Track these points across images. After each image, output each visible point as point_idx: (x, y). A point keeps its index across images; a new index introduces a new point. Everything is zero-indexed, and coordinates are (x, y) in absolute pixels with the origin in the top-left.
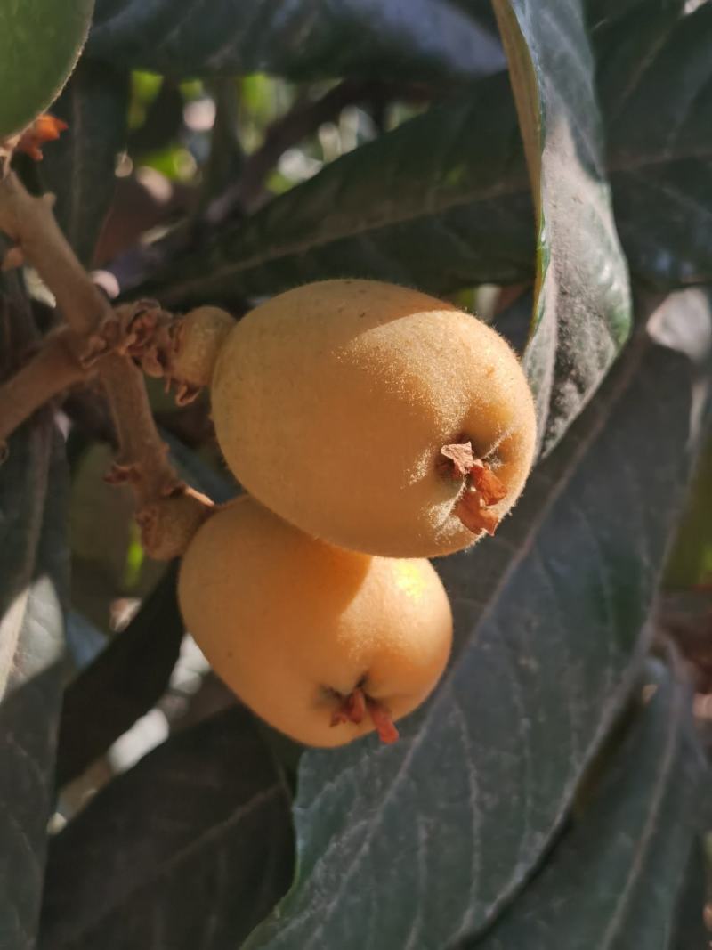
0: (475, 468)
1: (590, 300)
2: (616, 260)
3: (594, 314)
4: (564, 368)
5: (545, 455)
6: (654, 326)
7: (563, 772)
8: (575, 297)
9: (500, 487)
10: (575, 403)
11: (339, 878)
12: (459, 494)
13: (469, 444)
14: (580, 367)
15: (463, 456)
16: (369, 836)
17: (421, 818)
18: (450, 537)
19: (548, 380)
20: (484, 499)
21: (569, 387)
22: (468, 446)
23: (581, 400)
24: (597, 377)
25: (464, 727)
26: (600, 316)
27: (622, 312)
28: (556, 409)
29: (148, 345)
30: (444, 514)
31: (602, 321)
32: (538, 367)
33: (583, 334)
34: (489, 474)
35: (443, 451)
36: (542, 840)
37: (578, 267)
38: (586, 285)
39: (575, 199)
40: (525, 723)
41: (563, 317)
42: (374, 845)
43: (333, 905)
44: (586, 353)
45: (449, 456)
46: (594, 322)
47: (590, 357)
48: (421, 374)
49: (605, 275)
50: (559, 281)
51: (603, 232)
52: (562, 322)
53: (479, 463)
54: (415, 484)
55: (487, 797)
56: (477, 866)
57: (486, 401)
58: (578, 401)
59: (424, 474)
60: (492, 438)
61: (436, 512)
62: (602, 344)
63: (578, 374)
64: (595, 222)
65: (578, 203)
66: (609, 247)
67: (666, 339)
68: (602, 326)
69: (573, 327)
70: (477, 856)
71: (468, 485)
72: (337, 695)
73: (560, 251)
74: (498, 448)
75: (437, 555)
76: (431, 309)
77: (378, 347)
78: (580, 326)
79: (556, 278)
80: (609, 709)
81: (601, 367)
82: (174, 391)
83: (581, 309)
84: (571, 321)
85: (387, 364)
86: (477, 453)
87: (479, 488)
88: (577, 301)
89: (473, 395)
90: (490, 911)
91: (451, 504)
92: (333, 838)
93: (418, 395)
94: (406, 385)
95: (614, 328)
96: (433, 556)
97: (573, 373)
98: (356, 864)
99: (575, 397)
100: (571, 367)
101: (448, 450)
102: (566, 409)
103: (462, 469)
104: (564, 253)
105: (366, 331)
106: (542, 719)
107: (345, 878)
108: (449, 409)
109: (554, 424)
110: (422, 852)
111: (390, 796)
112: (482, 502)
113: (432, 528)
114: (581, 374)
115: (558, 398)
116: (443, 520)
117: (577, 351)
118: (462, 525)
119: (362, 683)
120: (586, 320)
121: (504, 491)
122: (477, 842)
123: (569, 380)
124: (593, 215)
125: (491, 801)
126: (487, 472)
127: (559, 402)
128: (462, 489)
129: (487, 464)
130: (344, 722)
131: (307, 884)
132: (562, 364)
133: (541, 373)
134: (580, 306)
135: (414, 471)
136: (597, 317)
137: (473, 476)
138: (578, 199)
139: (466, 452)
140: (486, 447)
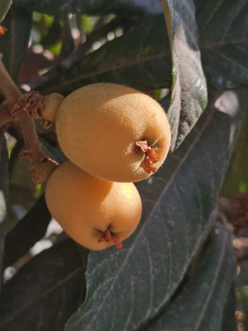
0: (148, 150)
1: (193, 93)
2: (202, 78)
3: (194, 98)
4: (183, 117)
5: (177, 148)
6: (217, 104)
7: (183, 261)
8: (187, 91)
9: (157, 157)
10: (188, 129)
11: (102, 298)
12: (143, 159)
13: (146, 141)
14: (189, 117)
15: (144, 146)
16: (114, 283)
17: (132, 277)
18: (140, 175)
19: (177, 121)
20: (152, 161)
21: (185, 123)
22: (146, 142)
23: (190, 128)
24: (195, 120)
25: (148, 245)
26: (196, 99)
27: (204, 97)
28: (180, 132)
29: (34, 107)
30: (137, 166)
31: (197, 100)
32: (173, 116)
33: (190, 105)
34: (153, 152)
35: (137, 144)
36: (175, 285)
37: (188, 81)
38: (191, 87)
39: (187, 57)
40: (170, 243)
41: (183, 99)
42: (115, 287)
43: (100, 308)
44: (191, 112)
45: (139, 145)
46: (194, 100)
47: (193, 113)
48: (129, 116)
49: (198, 84)
50: (182, 86)
51: (198, 68)
52: (182, 101)
53: (150, 148)
54: (127, 155)
55: (156, 270)
56: (152, 294)
57: (152, 126)
58: (189, 129)
59: (130, 152)
60: (154, 139)
61: (134, 165)
62: (197, 108)
63: (188, 119)
64: (195, 65)
65: (188, 58)
66: (200, 74)
67: (222, 109)
68: (197, 102)
69: (187, 102)
70: (152, 290)
71: (146, 156)
72: (101, 232)
73: (182, 75)
74: (157, 143)
75: (135, 181)
76: (133, 93)
77: (114, 107)
78: (189, 102)
79: (180, 85)
80: (200, 239)
81: (197, 117)
82: (43, 123)
83: (190, 96)
84: (186, 100)
85: (117, 112)
86: (149, 144)
87: (150, 157)
88: (188, 93)
89: (147, 123)
90: (157, 310)
91: (140, 163)
92: (100, 284)
93: (128, 123)
94: (123, 120)
95: (201, 103)
96: (134, 182)
97: (187, 118)
98: (109, 293)
99: (187, 127)
100: (186, 116)
101: (138, 143)
102: (184, 131)
103: (143, 150)
104: (183, 76)
105: (109, 100)
106: (176, 242)
107: (105, 298)
108: (139, 129)
109: (180, 137)
110: (132, 289)
111: (121, 269)
112: (151, 162)
113: (133, 171)
114: (189, 119)
115: (181, 128)
116: (137, 168)
117: (188, 111)
118: (144, 170)
119: (109, 227)
120: (191, 100)
121: (159, 158)
122: (152, 286)
123: (185, 121)
124: (194, 62)
125: (157, 271)
126: (153, 151)
127: (182, 129)
128: (144, 158)
129: (153, 148)
130: (103, 241)
131: (90, 300)
132: (183, 115)
133: (175, 119)
134: (189, 95)
135: (127, 151)
136: (195, 99)
137: (148, 153)
138: (188, 56)
139: (145, 144)
140: (152, 142)
